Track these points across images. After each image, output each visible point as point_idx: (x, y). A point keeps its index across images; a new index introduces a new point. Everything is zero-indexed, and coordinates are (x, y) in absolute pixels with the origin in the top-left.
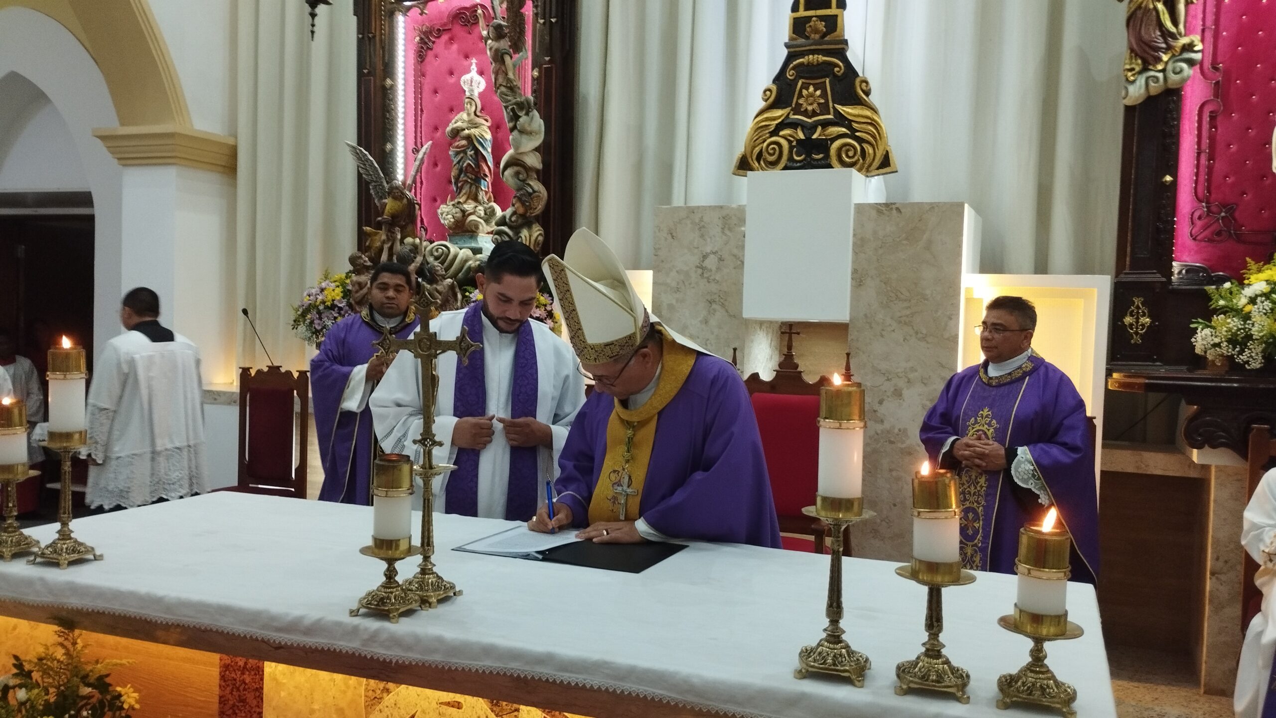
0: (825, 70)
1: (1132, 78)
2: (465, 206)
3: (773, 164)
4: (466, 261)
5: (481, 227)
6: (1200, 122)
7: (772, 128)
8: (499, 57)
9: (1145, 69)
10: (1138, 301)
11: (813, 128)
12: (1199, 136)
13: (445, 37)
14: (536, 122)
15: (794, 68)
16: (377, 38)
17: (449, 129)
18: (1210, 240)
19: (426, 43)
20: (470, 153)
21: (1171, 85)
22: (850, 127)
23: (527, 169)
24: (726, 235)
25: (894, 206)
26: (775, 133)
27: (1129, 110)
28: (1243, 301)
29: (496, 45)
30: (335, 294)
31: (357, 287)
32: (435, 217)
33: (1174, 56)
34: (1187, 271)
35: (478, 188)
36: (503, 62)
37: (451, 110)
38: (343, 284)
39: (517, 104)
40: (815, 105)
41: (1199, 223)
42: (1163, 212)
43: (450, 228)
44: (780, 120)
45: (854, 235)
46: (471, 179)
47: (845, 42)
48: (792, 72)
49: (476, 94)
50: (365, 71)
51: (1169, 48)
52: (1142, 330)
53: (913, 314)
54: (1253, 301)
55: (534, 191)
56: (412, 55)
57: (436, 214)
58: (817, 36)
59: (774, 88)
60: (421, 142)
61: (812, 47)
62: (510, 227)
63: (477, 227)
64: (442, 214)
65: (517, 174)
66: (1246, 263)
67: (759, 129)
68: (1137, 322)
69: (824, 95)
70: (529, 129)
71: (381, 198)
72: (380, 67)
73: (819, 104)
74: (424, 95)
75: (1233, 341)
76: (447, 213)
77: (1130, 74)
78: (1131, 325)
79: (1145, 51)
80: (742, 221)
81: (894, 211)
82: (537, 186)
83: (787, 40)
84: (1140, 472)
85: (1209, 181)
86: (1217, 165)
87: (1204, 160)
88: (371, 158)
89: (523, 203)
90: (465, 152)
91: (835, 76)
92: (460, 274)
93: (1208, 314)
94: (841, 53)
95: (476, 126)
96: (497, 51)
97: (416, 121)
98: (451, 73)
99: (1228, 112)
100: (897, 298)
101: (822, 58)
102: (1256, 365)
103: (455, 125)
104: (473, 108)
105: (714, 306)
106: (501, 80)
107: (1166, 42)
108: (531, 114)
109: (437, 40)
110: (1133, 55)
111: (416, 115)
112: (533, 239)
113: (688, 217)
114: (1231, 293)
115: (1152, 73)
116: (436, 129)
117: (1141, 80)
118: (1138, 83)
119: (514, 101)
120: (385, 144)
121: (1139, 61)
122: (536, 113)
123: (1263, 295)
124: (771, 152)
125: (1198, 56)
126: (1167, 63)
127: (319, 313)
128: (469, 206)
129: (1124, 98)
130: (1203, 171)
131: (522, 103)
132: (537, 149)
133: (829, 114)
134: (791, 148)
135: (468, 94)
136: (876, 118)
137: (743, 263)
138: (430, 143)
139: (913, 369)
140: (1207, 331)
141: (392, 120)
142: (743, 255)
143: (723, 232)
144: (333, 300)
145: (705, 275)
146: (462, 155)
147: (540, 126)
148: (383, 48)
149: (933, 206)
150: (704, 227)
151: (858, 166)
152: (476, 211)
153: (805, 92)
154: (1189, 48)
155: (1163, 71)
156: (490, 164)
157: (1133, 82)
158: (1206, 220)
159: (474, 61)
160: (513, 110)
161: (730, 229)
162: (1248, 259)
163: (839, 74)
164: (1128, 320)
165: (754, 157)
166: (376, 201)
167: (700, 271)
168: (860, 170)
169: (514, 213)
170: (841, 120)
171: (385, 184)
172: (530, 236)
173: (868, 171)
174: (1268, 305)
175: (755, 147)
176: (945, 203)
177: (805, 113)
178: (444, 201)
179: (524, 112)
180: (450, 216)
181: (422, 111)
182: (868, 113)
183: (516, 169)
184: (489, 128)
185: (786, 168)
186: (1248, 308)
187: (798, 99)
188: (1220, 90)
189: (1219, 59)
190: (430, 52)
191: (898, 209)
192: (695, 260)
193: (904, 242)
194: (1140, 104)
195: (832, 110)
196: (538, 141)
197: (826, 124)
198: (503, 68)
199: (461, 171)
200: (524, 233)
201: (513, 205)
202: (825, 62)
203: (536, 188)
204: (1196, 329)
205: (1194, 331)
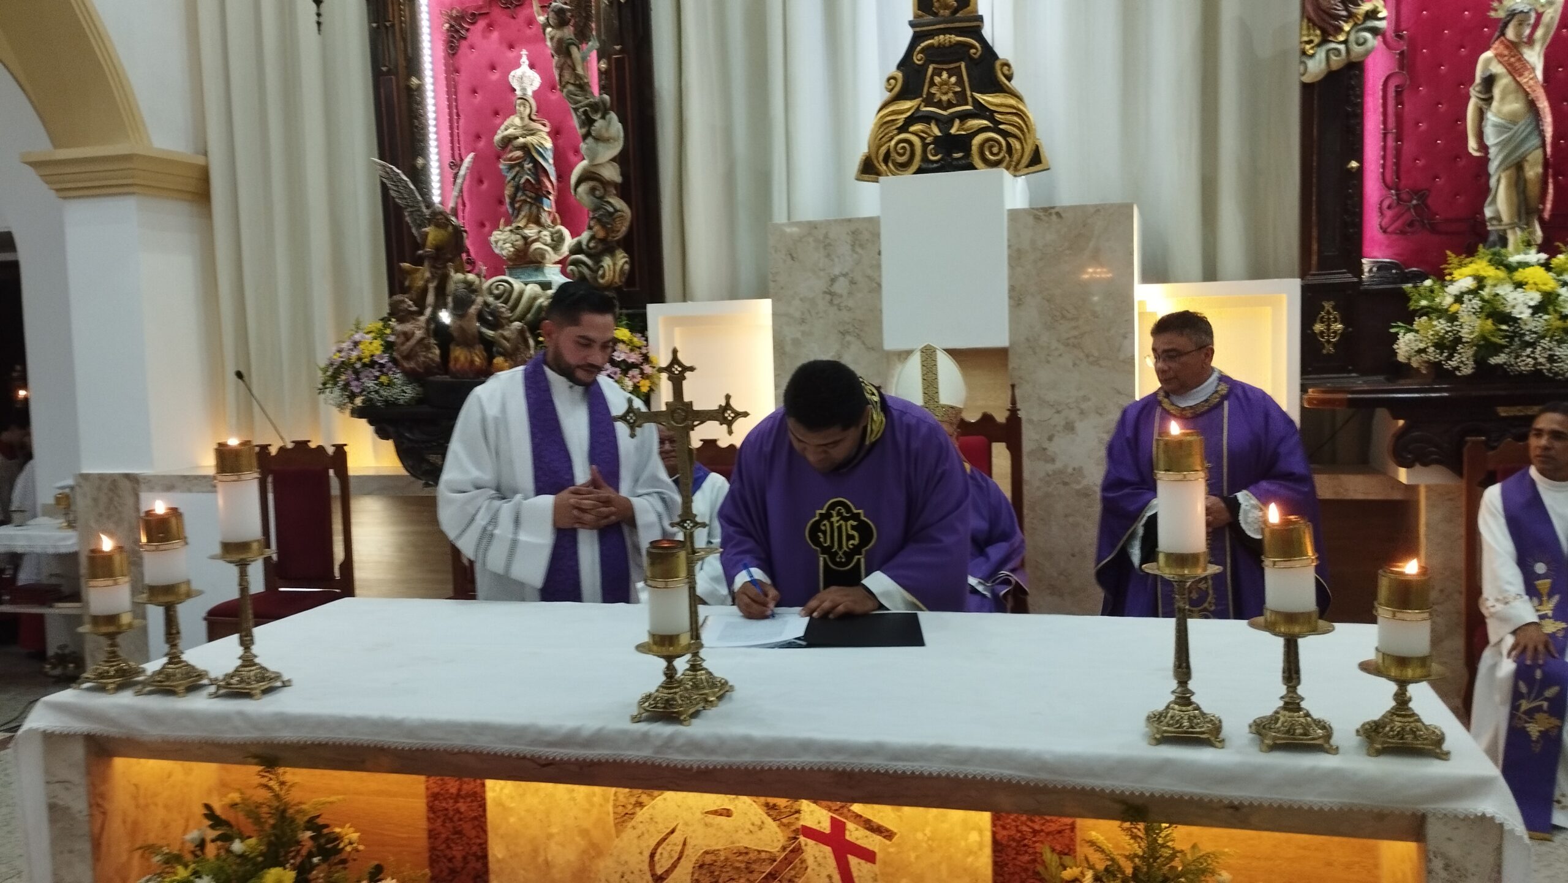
0: (958, 52)
1: (1311, 52)
2: (527, 232)
3: (904, 166)
4: (535, 298)
5: (547, 256)
6: (1385, 97)
7: (900, 123)
8: (563, 49)
9: (1324, 41)
10: (1328, 306)
11: (950, 121)
12: (1385, 114)
13: (482, 24)
14: (613, 126)
15: (922, 51)
16: (397, 27)
17: (497, 138)
18: (1403, 233)
19: (457, 31)
20: (528, 166)
21: (1354, 58)
22: (991, 119)
23: (605, 183)
24: (857, 253)
25: (1053, 211)
26: (903, 129)
27: (1306, 88)
28: (1448, 300)
29: (558, 34)
30: (373, 348)
31: (402, 338)
32: (485, 245)
33: (1356, 24)
34: (1379, 269)
35: (540, 208)
36: (569, 54)
37: (496, 113)
38: (380, 334)
39: (587, 105)
40: (951, 95)
41: (1389, 214)
42: (1349, 202)
43: (509, 259)
44: (909, 114)
45: (1009, 246)
46: (530, 198)
47: (980, 19)
48: (920, 55)
49: (530, 93)
50: (384, 69)
51: (1351, 16)
52: (1334, 337)
53: (1083, 335)
54: (1459, 299)
55: (616, 211)
56: (441, 47)
57: (488, 244)
58: (947, 12)
59: (900, 75)
60: (460, 154)
61: (942, 26)
62: (588, 255)
63: (543, 257)
64: (496, 242)
65: (592, 190)
66: (1446, 256)
67: (884, 124)
68: (1328, 329)
69: (960, 82)
70: (606, 135)
71: (420, 227)
72: (402, 62)
73: (955, 93)
74: (459, 95)
75: (1440, 345)
76: (503, 241)
77: (1308, 47)
78: (1322, 333)
79: (1324, 20)
80: (876, 236)
81: (1054, 217)
82: (618, 203)
83: (911, 18)
84: (1340, 497)
85: (1397, 164)
86: (1405, 146)
87: (1391, 142)
88: (405, 178)
89: (603, 226)
90: (521, 165)
91: (971, 58)
92: (529, 316)
93: (1408, 318)
94: (975, 31)
95: (533, 132)
96: (560, 41)
97: (451, 128)
98: (493, 68)
99: (1415, 86)
100: (1064, 317)
101: (955, 38)
102: (1467, 370)
103: (506, 133)
104: (528, 111)
105: (848, 338)
106: (567, 76)
107: (1347, 9)
108: (608, 117)
109: (471, 27)
110: (1311, 24)
111: (451, 121)
112: (618, 268)
113: (810, 234)
114: (1432, 291)
115: (1333, 45)
116: (478, 137)
117: (1321, 54)
118: (1317, 57)
119: (587, 101)
120: (415, 158)
121: (1318, 32)
122: (613, 116)
123: (1470, 292)
124: (901, 151)
125: (1382, 24)
126: (1348, 33)
127: (356, 372)
128: (531, 231)
129: (1303, 75)
130: (1391, 152)
131: (596, 104)
132: (613, 160)
133: (967, 104)
134: (925, 146)
135: (519, 93)
136: (1021, 107)
137: (879, 285)
138: (472, 155)
139: (1085, 399)
140: (1410, 336)
141: (422, 129)
142: (880, 276)
143: (853, 250)
144: (372, 356)
145: (836, 302)
146: (517, 169)
147: (619, 132)
148: (404, 40)
149: (1098, 209)
150: (829, 245)
151: (1004, 164)
152: (540, 237)
153: (937, 79)
154: (1372, 14)
155: (1345, 42)
156: (553, 178)
157: (1312, 56)
158: (1396, 210)
159: (524, 52)
160: (585, 112)
161: (861, 246)
162: (1449, 252)
163: (976, 56)
164: (1318, 327)
165: (881, 158)
166: (414, 230)
167: (828, 297)
168: (1007, 168)
169: (592, 238)
170: (981, 111)
171: (424, 210)
172: (615, 264)
173: (1016, 169)
174: (1476, 303)
175: (879, 147)
176: (1112, 205)
177: (939, 104)
178: (496, 227)
179: (599, 115)
180: (508, 245)
181: (458, 115)
182: (1012, 101)
183: (591, 184)
184: (549, 134)
185: (920, 171)
186: (1455, 307)
187: (929, 87)
188: (1406, 62)
189: (1403, 25)
190: (464, 43)
191: (1058, 214)
192: (821, 284)
193: (1068, 252)
194: (1320, 82)
195: (970, 99)
196: (616, 149)
197: (964, 117)
198: (569, 62)
199: (517, 188)
200: (607, 262)
201: (590, 228)
202: (959, 43)
203: (618, 207)
204: (1397, 334)
205: (1395, 338)
